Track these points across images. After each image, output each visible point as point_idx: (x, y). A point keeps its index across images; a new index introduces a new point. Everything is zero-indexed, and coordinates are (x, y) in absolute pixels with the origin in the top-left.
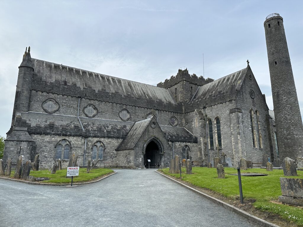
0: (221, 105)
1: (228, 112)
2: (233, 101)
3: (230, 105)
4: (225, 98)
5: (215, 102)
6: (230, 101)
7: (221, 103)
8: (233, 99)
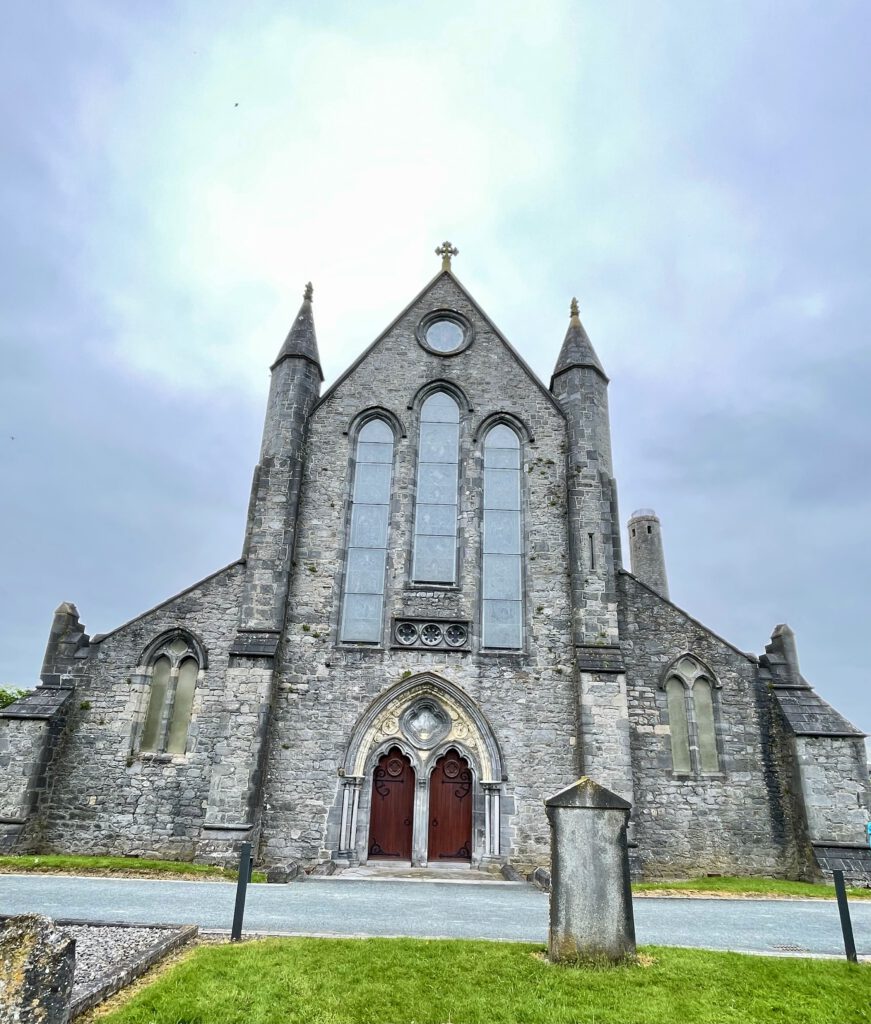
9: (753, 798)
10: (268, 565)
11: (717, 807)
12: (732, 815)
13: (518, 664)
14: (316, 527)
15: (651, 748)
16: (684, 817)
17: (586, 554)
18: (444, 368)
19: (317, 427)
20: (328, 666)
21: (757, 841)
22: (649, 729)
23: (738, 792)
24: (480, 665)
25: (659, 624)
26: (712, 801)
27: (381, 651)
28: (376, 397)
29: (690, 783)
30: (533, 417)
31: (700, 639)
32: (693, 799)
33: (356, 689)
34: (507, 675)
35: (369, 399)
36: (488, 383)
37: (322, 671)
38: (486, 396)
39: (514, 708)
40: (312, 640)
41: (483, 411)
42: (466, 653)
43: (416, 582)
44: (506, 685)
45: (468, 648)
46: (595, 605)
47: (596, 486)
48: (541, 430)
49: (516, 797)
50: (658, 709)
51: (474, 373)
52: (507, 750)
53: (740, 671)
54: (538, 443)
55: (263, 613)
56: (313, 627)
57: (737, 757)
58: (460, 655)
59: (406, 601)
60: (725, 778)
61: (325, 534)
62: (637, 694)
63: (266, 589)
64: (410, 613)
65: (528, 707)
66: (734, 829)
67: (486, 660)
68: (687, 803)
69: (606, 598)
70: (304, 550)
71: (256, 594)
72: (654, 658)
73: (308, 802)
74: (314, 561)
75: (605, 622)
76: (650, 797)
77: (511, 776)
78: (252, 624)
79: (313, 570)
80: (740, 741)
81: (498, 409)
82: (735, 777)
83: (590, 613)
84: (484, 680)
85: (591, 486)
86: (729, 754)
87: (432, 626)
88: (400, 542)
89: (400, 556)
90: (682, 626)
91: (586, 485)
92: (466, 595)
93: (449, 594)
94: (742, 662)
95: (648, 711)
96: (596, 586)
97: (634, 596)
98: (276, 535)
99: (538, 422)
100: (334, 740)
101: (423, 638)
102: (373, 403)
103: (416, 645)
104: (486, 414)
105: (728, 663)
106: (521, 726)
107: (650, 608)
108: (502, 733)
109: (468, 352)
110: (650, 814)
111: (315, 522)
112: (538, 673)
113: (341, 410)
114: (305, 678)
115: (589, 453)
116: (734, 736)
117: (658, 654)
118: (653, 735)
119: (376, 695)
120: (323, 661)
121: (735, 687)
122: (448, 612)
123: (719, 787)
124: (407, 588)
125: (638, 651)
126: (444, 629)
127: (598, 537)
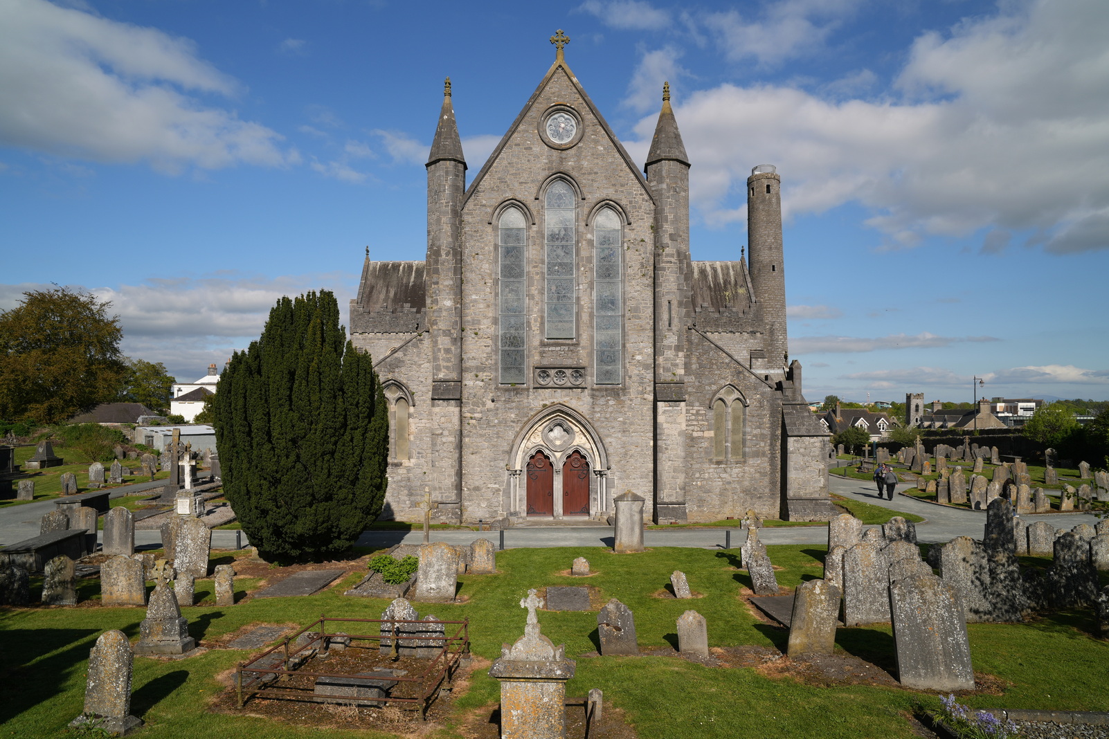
0: (729, 335)
1: (745, 355)
2: (758, 334)
3: (752, 341)
4: (741, 325)
5: (717, 326)
6: (753, 333)
7: (731, 332)
8: (759, 330)
9: (760, 472)
10: (447, 333)
11: (737, 479)
12: (746, 483)
13: (618, 395)
14: (475, 301)
15: (701, 446)
16: (717, 485)
17: (665, 316)
18: (562, 160)
19: (466, 218)
20: (493, 401)
21: (760, 497)
22: (700, 434)
23: (752, 470)
24: (593, 396)
25: (713, 364)
26: (735, 476)
27: (528, 389)
28: (511, 190)
29: (723, 466)
30: (631, 202)
31: (740, 373)
32: (723, 475)
33: (513, 416)
34: (611, 403)
35: (506, 191)
36: (596, 173)
37: (490, 405)
38: (595, 185)
39: (616, 424)
40: (481, 384)
41: (592, 198)
42: (583, 388)
43: (548, 339)
44: (610, 409)
45: (583, 385)
46: (669, 354)
47: (675, 263)
48: (636, 213)
49: (616, 478)
50: (707, 420)
51: (585, 164)
52: (611, 450)
53: (763, 394)
54: (634, 225)
55: (447, 368)
56: (480, 374)
57: (754, 449)
58: (580, 390)
59: (542, 354)
60: (745, 462)
61: (482, 306)
62: (694, 412)
63: (447, 351)
64: (545, 362)
65: (624, 423)
66: (746, 491)
67: (597, 393)
68: (720, 477)
69: (678, 348)
70: (469, 318)
71: (442, 355)
72: (707, 388)
73: (489, 486)
74: (477, 327)
75: (676, 365)
76: (697, 475)
77: (613, 466)
78: (441, 376)
79: (476, 334)
80: (757, 440)
81: (604, 196)
82: (751, 461)
83: (666, 359)
84: (596, 406)
85: (671, 262)
86: (749, 447)
87: (561, 370)
88: (535, 310)
89: (535, 321)
90: (727, 364)
91: (668, 262)
92: (583, 348)
93: (572, 348)
94: (765, 387)
95: (700, 423)
96: (671, 340)
97: (698, 345)
98: (449, 309)
99: (635, 207)
100: (501, 449)
101: (555, 379)
102: (509, 195)
103: (550, 385)
104: (595, 201)
105: (755, 388)
106: (620, 435)
107: (706, 352)
108: (607, 441)
109: (580, 145)
110: (697, 485)
111: (474, 297)
112: (631, 400)
113: (484, 202)
114: (479, 409)
115: (670, 235)
116: (754, 436)
117: (710, 384)
118: (703, 438)
119: (526, 419)
120: (489, 398)
121: (758, 405)
122: (571, 360)
123: (741, 467)
124: (543, 344)
125: (697, 384)
126: (568, 372)
127: (675, 304)
